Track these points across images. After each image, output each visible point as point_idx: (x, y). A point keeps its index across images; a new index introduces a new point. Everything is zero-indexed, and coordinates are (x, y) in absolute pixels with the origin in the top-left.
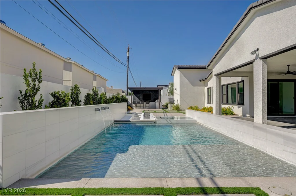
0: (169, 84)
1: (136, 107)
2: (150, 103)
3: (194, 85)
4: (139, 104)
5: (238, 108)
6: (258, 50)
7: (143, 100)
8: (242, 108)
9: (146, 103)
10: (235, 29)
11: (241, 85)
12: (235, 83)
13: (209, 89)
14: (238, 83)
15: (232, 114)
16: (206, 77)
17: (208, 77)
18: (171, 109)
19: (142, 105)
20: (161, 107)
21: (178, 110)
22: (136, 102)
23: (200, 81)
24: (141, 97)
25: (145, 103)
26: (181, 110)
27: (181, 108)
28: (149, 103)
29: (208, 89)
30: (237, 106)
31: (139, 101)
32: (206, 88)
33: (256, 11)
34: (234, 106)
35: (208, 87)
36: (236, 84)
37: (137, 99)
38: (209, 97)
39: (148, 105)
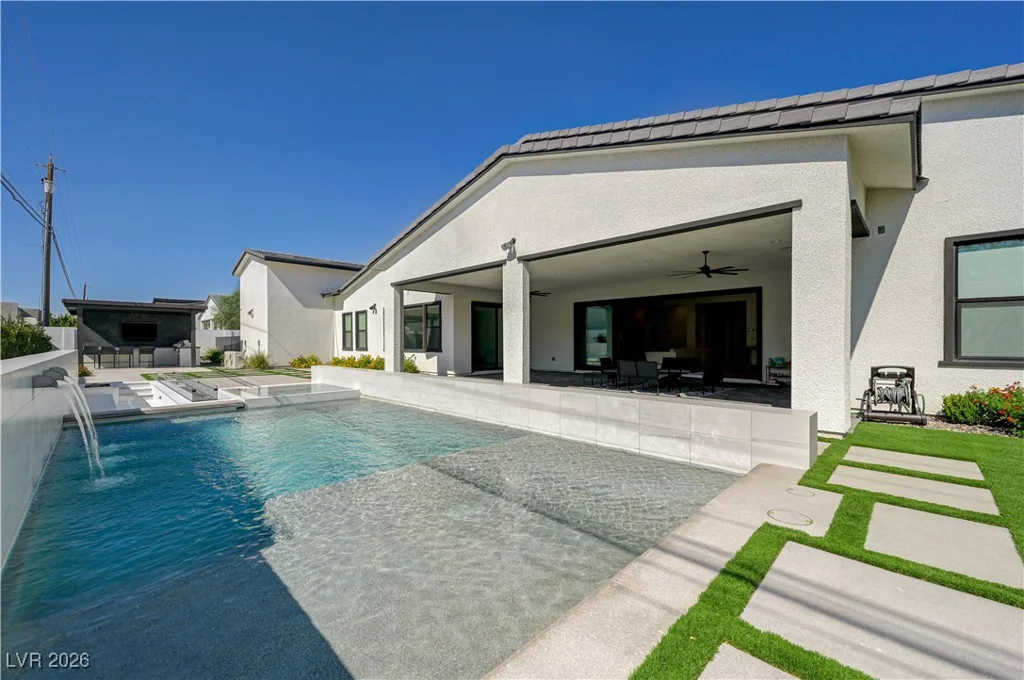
0: (205, 300)
1: (100, 363)
2: (158, 351)
3: (306, 304)
4: (112, 355)
5: (428, 358)
6: (514, 241)
7: (125, 340)
8: (435, 358)
9: (141, 352)
10: (461, 189)
11: (433, 310)
12: (420, 306)
13: (348, 318)
14: (427, 305)
15: (415, 371)
16: (341, 289)
17: (346, 288)
18: (239, 366)
19: (124, 357)
20: (198, 361)
21: (264, 368)
22: (100, 348)
23: (323, 295)
24: (115, 332)
25: (136, 352)
26: (272, 368)
27: (270, 363)
28: (151, 352)
29: (344, 315)
30: (424, 355)
31: (106, 344)
32: (338, 315)
33: (510, 164)
34: (416, 354)
35: (345, 310)
36: (422, 308)
37: (95, 337)
38: (348, 335)
39: (146, 357)
